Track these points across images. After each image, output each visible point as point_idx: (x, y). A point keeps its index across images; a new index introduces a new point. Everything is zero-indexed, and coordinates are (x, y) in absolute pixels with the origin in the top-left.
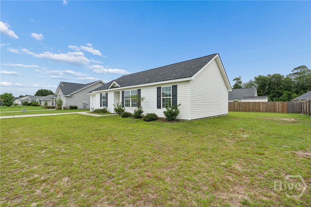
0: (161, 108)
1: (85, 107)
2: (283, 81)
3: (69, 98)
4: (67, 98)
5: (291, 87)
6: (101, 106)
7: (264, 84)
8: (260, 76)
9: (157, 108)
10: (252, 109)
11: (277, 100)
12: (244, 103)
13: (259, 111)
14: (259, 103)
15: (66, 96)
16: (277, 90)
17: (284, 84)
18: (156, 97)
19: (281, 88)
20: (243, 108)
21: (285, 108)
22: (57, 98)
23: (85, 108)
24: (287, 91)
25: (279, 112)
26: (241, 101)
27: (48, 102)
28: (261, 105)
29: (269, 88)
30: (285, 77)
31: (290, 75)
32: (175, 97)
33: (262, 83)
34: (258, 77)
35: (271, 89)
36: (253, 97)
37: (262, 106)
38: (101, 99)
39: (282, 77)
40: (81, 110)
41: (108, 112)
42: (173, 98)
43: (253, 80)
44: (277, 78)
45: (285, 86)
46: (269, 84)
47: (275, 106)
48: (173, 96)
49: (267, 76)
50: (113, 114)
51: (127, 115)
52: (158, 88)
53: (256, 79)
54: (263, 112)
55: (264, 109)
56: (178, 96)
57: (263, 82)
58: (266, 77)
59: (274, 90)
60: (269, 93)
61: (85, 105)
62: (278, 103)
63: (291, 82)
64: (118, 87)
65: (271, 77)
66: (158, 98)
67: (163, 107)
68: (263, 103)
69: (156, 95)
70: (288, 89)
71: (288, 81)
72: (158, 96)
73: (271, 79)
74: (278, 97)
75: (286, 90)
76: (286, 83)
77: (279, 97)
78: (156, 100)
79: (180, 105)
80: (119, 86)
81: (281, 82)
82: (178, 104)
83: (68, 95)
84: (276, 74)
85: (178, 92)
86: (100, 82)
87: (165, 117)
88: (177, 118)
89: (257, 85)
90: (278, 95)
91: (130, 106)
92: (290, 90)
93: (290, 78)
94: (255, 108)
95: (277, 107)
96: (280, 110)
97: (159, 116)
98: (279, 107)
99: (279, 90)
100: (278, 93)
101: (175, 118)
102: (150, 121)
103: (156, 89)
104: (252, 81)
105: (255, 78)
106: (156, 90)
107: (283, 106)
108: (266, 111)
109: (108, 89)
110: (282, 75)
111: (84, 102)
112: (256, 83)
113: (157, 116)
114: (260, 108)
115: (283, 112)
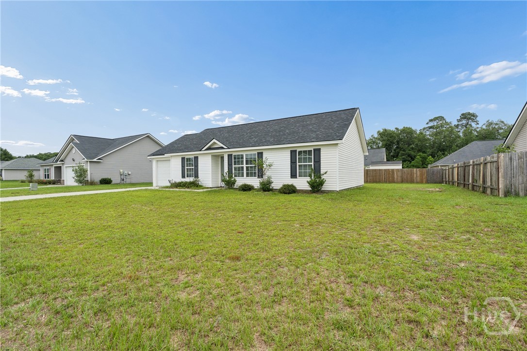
0: (296, 178)
1: (123, 180)
2: (416, 138)
3: (95, 164)
4: (92, 164)
5: (426, 147)
6: (183, 177)
7: (391, 142)
8: (386, 130)
9: (291, 178)
10: (383, 180)
11: (408, 166)
12: (373, 170)
13: (393, 182)
14: (393, 170)
15: (90, 161)
16: (407, 151)
17: (416, 142)
18: (290, 163)
19: (412, 148)
20: (372, 178)
21: (424, 177)
22: (63, 164)
23: (123, 182)
24: (421, 153)
25: (417, 183)
26: (368, 168)
27: (34, 173)
28: (395, 173)
29: (397, 147)
30: (418, 132)
31: (424, 129)
32: (318, 163)
33: (387, 141)
34: (382, 131)
35: (400, 150)
36: (381, 163)
37: (397, 174)
38: (183, 167)
39: (415, 132)
40: (118, 185)
41: (201, 186)
42: (314, 165)
43: (376, 136)
44: (408, 133)
45: (417, 145)
46: (398, 142)
47: (412, 174)
48: (314, 161)
49: (394, 129)
50: (211, 188)
51: (250, 188)
52: (292, 152)
53: (380, 134)
54: (397, 182)
55: (400, 179)
56: (321, 162)
57: (390, 139)
58: (393, 132)
59: (404, 151)
60: (398, 155)
61: (122, 177)
62: (416, 170)
63: (426, 140)
64: (222, 148)
65: (400, 132)
66: (292, 164)
67: (299, 177)
68: (398, 170)
69: (290, 161)
70: (421, 150)
71: (422, 138)
72: (291, 162)
73: (400, 134)
74: (409, 162)
75: (419, 151)
76: (419, 140)
77: (411, 162)
78: (290, 167)
79: (326, 173)
80: (225, 147)
81: (413, 140)
82: (322, 172)
83: (95, 160)
84: (407, 128)
85: (321, 157)
86: (147, 136)
87: (310, 189)
88: (323, 189)
89: (381, 143)
90: (410, 159)
91: (243, 176)
92: (424, 151)
93: (424, 133)
94: (388, 178)
95: (415, 175)
96: (419, 179)
97: (298, 188)
98: (417, 176)
99: (410, 151)
100: (409, 155)
101: (320, 190)
102: (291, 193)
103: (290, 152)
104: (374, 137)
105: (378, 132)
106: (290, 154)
107: (422, 175)
108: (402, 182)
109: (201, 151)
110: (414, 129)
111: (121, 171)
112: (379, 139)
113: (295, 187)
114: (393, 177)
115: (421, 182)
